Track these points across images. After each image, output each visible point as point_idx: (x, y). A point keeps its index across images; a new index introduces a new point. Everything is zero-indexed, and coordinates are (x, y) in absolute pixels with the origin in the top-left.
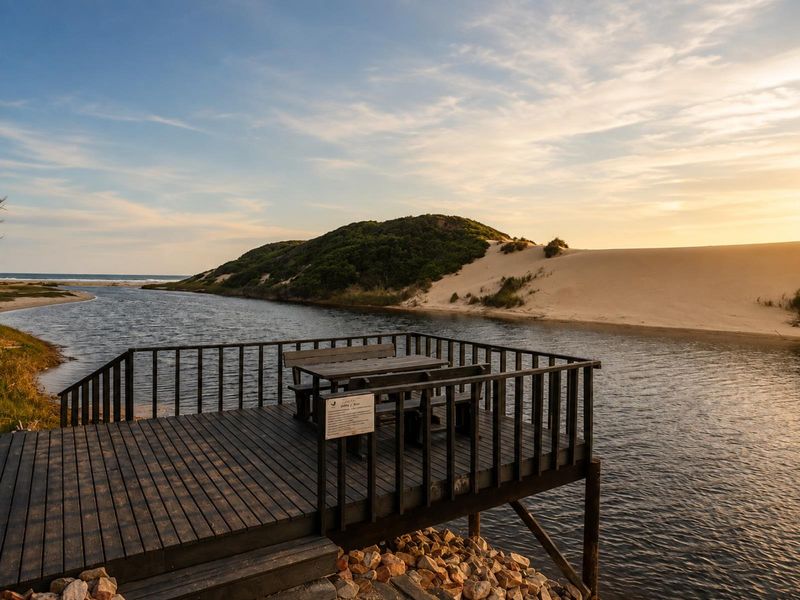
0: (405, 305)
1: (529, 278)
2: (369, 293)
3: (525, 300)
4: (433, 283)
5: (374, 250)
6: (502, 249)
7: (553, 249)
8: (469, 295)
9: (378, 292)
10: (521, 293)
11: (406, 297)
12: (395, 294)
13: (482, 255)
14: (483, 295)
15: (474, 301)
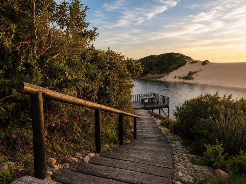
0: (162, 79)
1: (196, 72)
2: (153, 75)
3: (194, 78)
4: (170, 73)
5: (154, 64)
6: (190, 63)
7: (205, 63)
8: (179, 76)
9: (155, 75)
10: (194, 76)
11: (163, 77)
12: (160, 76)
13: (184, 65)
14: (183, 76)
15: (181, 78)
